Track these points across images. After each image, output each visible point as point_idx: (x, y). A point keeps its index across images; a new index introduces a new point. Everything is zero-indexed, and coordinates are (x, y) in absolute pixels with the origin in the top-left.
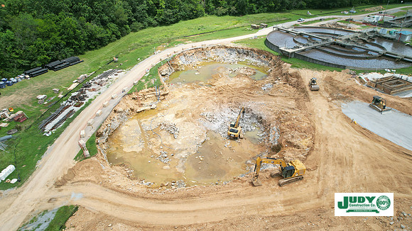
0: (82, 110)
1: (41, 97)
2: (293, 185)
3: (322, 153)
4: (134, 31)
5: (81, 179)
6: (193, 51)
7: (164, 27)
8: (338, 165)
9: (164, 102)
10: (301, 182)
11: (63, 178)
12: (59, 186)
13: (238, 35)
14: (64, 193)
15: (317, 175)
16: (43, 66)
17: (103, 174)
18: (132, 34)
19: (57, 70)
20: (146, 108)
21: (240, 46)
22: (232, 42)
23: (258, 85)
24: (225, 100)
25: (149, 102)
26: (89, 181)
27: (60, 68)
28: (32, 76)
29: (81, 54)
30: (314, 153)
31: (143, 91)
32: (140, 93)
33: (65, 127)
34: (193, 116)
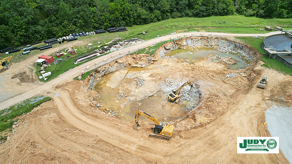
0: (101, 56)
1: (90, 44)
2: (158, 140)
3: (206, 132)
4: (174, 18)
5: (67, 88)
6: (200, 38)
7: (197, 19)
8: (207, 145)
9: (152, 65)
10: (166, 141)
11: (61, 86)
12: (56, 88)
13: (246, 33)
14: (55, 92)
15: (182, 143)
16: (105, 29)
17: (77, 90)
18: (171, 19)
19: (110, 32)
20: (138, 66)
21: (238, 41)
22: (235, 37)
23: (226, 72)
24: (191, 75)
25: (142, 63)
26: (68, 90)
27: (113, 32)
28: (96, 33)
29: (130, 26)
30: (201, 129)
31: (140, 55)
32: (138, 56)
33: (85, 62)
34: (160, 79)
